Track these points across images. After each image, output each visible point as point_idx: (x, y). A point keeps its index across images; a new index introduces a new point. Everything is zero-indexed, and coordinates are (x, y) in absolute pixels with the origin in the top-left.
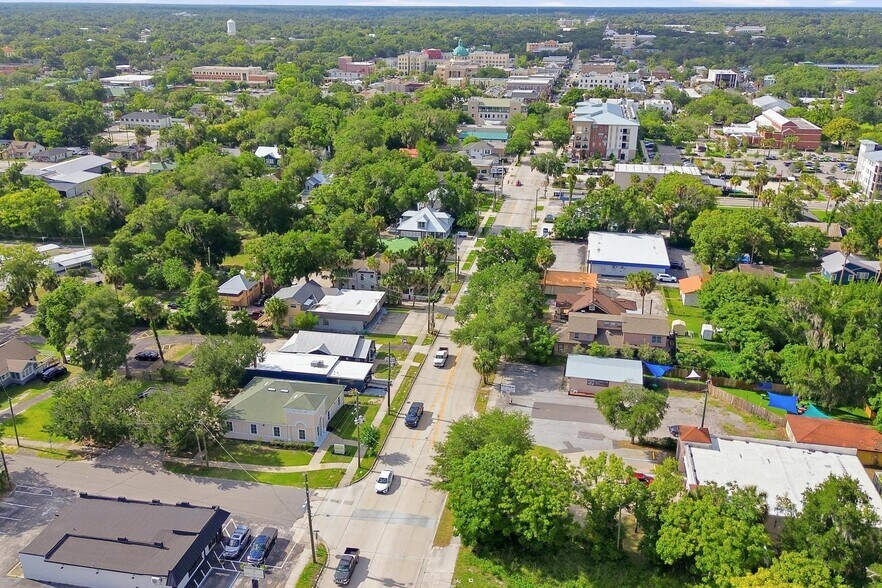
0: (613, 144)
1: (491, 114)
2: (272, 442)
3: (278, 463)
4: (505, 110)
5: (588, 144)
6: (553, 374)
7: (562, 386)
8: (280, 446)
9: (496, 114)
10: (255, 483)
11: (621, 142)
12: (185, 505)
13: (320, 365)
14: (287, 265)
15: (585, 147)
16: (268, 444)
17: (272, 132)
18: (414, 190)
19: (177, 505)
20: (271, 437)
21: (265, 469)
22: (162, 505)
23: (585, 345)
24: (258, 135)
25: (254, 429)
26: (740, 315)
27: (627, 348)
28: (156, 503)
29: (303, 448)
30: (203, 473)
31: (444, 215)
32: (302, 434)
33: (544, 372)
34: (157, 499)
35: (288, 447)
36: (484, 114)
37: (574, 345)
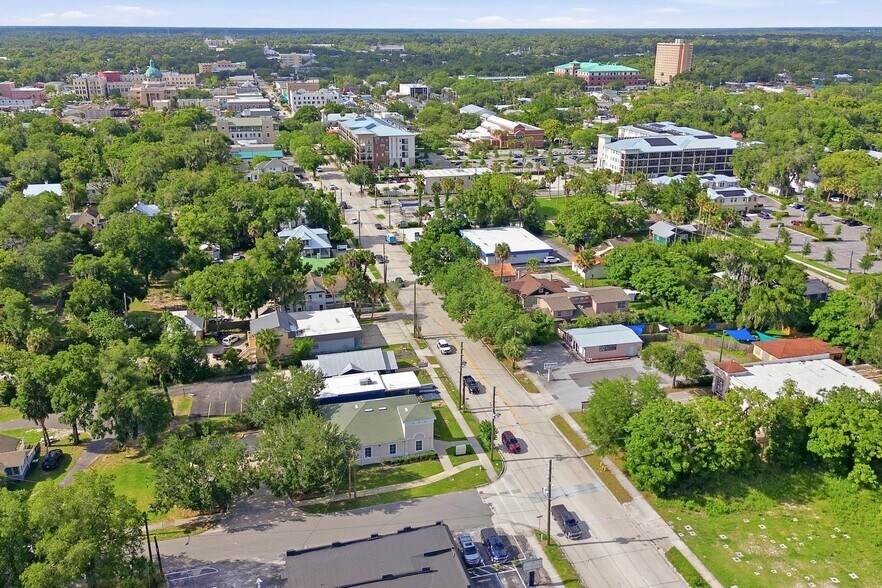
0: (395, 153)
1: (244, 133)
2: (392, 460)
3: (411, 477)
4: (257, 128)
5: (372, 155)
6: (557, 350)
7: (575, 357)
8: (401, 462)
9: (248, 133)
10: (415, 499)
11: (401, 151)
12: (408, 530)
13: (370, 382)
14: (247, 296)
15: (370, 158)
16: (389, 463)
19: (399, 532)
20: (389, 457)
21: (409, 485)
22: (382, 537)
23: (569, 321)
25: (368, 452)
26: (660, 275)
27: (603, 315)
28: (375, 537)
29: (425, 458)
31: (322, 231)
32: (419, 446)
33: (548, 351)
34: (374, 533)
35: (408, 462)
36: (235, 134)
37: (561, 322)
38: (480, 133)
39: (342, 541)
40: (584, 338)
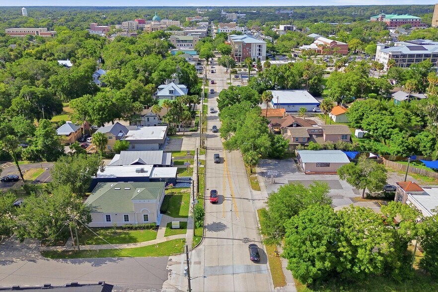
0: (254, 53)
1: (183, 44)
2: (124, 226)
3: (133, 240)
4: (191, 41)
5: (241, 54)
6: (289, 163)
7: (299, 169)
8: (131, 228)
9: (186, 44)
10: (120, 257)
11: (258, 52)
12: (75, 285)
13: (142, 171)
14: (101, 113)
15: (240, 55)
16: (121, 228)
17: (64, 52)
18: (164, 73)
19: (67, 286)
20: (123, 223)
21: (125, 246)
22: (53, 287)
23: (303, 145)
24: (56, 55)
25: (108, 218)
26: (381, 121)
27: (330, 143)
28: (47, 287)
29: (148, 228)
30: (76, 255)
32: (146, 218)
33: (283, 163)
34: (47, 283)
35: (136, 229)
36: (179, 44)
37: (297, 145)
38: (313, 46)
39: (21, 286)
40: (307, 157)
